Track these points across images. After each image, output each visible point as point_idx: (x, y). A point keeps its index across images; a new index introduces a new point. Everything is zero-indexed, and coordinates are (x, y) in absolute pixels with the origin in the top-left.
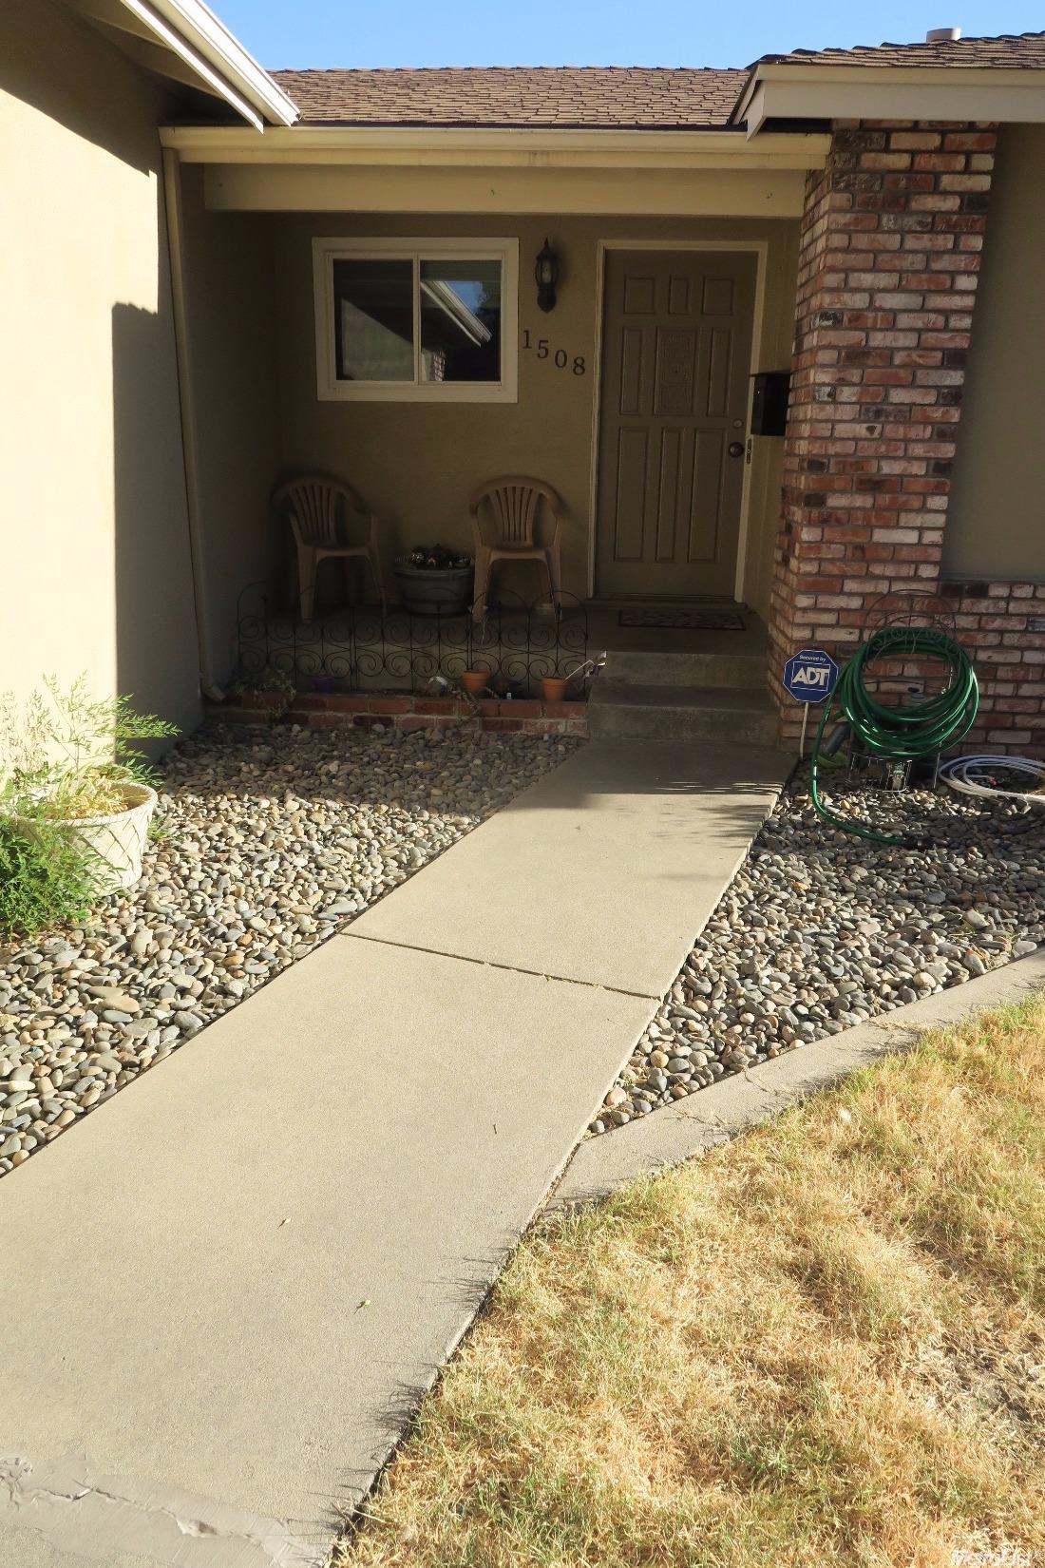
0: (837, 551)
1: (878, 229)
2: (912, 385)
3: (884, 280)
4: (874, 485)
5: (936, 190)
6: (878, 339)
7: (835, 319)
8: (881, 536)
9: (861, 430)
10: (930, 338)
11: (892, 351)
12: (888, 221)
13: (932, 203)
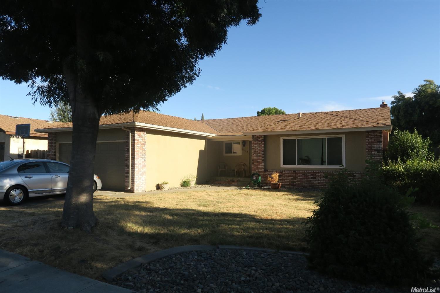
0: (255, 168)
1: (256, 142)
2: (260, 154)
3: (257, 146)
4: (258, 162)
5: (260, 139)
6: (257, 150)
7: (253, 149)
8: (259, 166)
9: (256, 157)
10: (261, 150)
11: (258, 151)
12: (256, 141)
13: (259, 140)
